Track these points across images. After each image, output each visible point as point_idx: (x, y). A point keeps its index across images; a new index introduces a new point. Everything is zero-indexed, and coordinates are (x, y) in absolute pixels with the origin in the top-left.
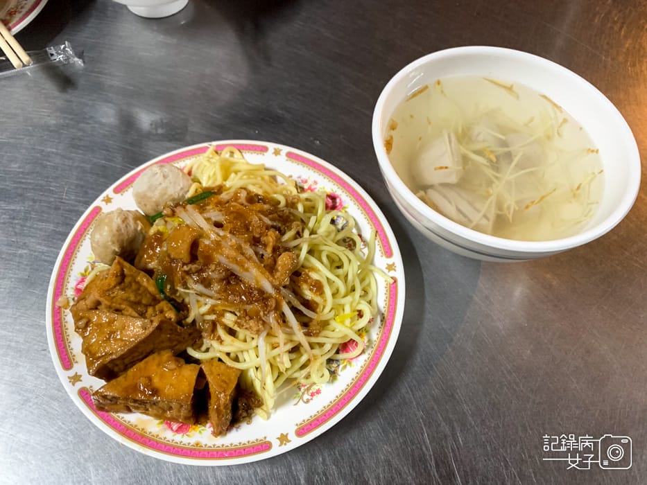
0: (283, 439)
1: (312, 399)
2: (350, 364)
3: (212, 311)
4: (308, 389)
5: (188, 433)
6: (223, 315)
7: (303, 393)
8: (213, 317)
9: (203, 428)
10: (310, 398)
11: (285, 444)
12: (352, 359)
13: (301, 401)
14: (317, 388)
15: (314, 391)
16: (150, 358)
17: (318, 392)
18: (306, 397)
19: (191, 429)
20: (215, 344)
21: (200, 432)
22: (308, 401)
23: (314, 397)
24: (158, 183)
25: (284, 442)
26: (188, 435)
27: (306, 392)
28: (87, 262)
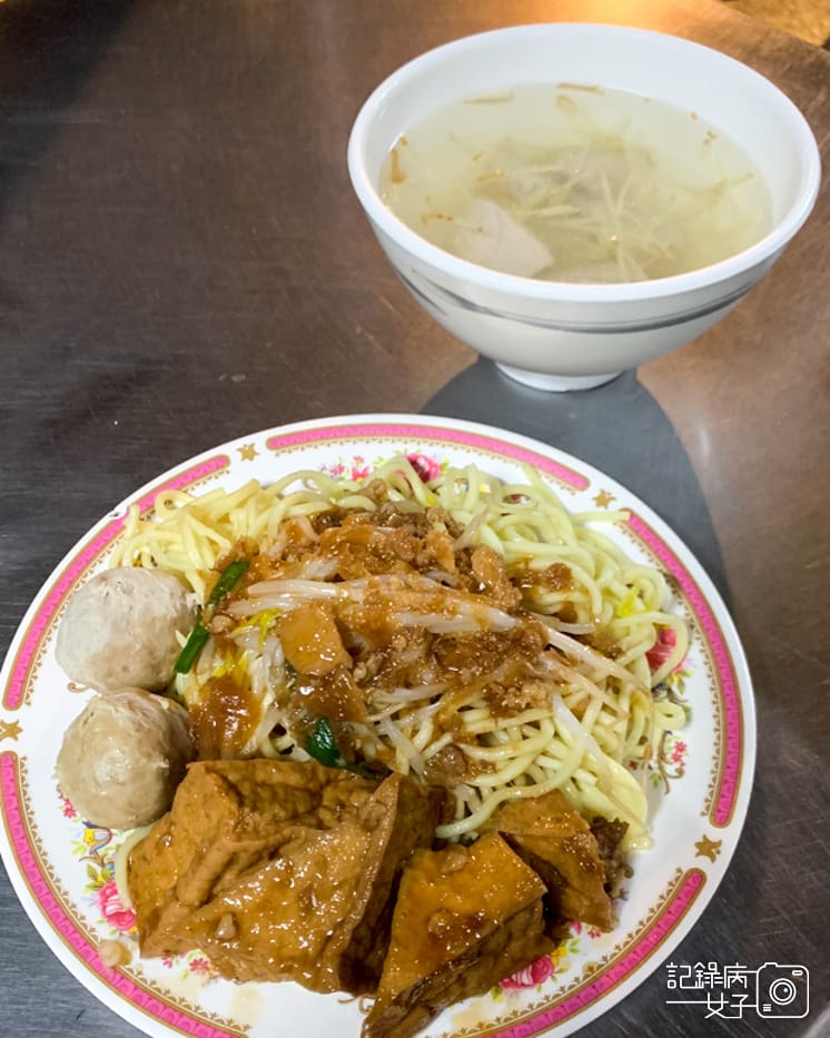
0: (707, 848)
1: (683, 764)
2: (684, 674)
3: (440, 729)
4: (662, 756)
5: (556, 969)
6: (461, 724)
7: (661, 768)
8: (447, 739)
9: (570, 941)
10: (677, 765)
11: (719, 852)
12: (679, 665)
13: (670, 781)
14: (673, 744)
15: (674, 751)
16: (405, 883)
17: (681, 747)
18: (670, 769)
19: (554, 961)
20: (484, 781)
21: (573, 951)
22: (680, 773)
23: (684, 759)
24: (126, 610)
25: (714, 851)
26: (560, 971)
27: (663, 763)
28: (80, 860)
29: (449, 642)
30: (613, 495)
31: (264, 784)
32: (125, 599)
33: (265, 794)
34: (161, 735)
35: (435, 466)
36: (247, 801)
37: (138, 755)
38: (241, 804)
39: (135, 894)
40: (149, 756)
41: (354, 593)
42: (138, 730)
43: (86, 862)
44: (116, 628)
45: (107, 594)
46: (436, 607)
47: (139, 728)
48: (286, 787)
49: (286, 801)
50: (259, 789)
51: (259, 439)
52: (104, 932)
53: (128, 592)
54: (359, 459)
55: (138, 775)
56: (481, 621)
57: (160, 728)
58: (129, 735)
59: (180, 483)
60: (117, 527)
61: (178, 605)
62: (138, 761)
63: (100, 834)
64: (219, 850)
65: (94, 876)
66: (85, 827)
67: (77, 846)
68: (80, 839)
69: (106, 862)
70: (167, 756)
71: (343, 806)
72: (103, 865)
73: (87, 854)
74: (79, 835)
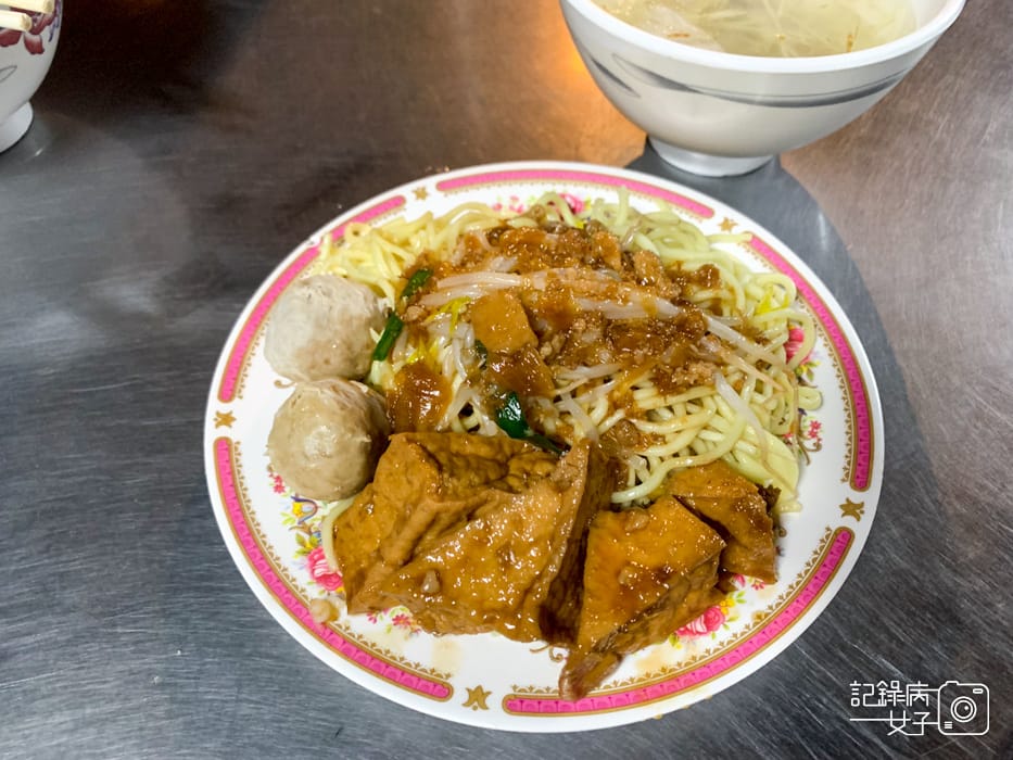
0: (851, 509)
1: (819, 440)
2: (811, 364)
3: (614, 406)
4: (800, 433)
5: (727, 618)
6: (632, 401)
7: (800, 443)
8: (619, 415)
9: (736, 594)
10: (814, 440)
11: (862, 512)
12: (807, 358)
13: (809, 454)
14: (808, 423)
15: (810, 429)
16: (592, 541)
17: (816, 426)
18: (809, 444)
19: (723, 610)
20: (654, 452)
21: (740, 601)
22: (818, 447)
23: (820, 435)
24: (326, 309)
25: (858, 511)
26: (730, 620)
27: (802, 440)
28: (291, 529)
29: (622, 328)
30: (736, 221)
31: (457, 455)
32: (325, 300)
33: (460, 463)
34: (362, 412)
35: (580, 203)
36: (444, 468)
37: (343, 430)
38: (440, 469)
39: (341, 558)
40: (353, 431)
41: (538, 282)
42: (342, 409)
43: (295, 531)
44: (318, 325)
45: (310, 296)
46: (610, 295)
47: (343, 407)
48: (478, 458)
49: (478, 469)
50: (455, 459)
51: (429, 183)
52: (314, 592)
53: (328, 294)
54: (515, 199)
55: (343, 448)
56: (649, 309)
57: (361, 408)
58: (334, 413)
59: (364, 218)
60: (313, 253)
61: (371, 307)
62: (343, 435)
63: (307, 507)
64: (423, 510)
65: (302, 543)
66: (293, 501)
67: (287, 518)
68: (289, 511)
69: (313, 530)
70: (368, 433)
71: (528, 474)
72: (310, 533)
73: (296, 524)
74: (288, 508)
